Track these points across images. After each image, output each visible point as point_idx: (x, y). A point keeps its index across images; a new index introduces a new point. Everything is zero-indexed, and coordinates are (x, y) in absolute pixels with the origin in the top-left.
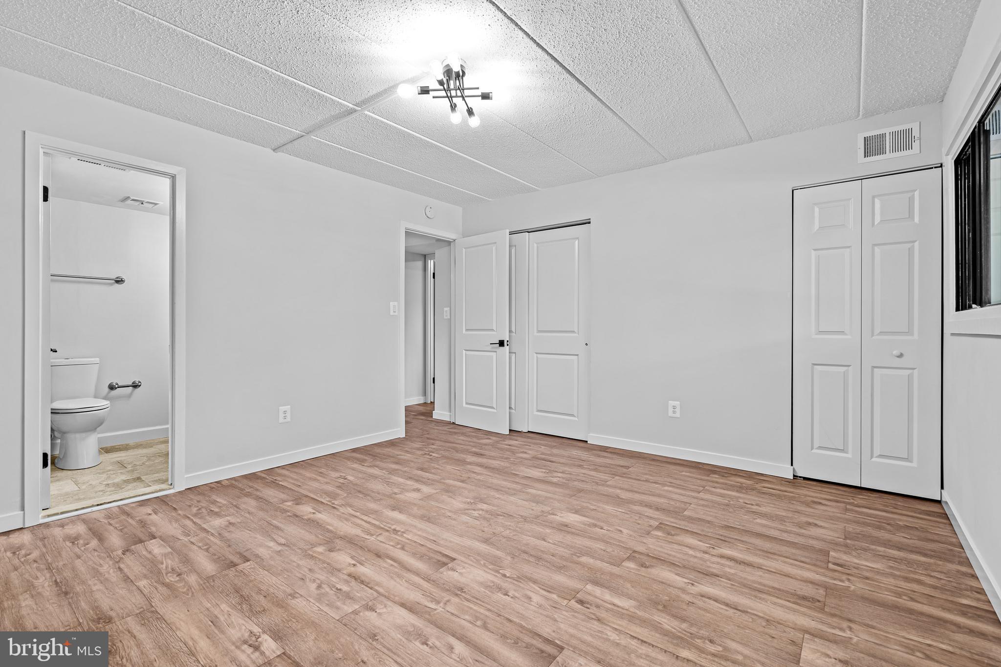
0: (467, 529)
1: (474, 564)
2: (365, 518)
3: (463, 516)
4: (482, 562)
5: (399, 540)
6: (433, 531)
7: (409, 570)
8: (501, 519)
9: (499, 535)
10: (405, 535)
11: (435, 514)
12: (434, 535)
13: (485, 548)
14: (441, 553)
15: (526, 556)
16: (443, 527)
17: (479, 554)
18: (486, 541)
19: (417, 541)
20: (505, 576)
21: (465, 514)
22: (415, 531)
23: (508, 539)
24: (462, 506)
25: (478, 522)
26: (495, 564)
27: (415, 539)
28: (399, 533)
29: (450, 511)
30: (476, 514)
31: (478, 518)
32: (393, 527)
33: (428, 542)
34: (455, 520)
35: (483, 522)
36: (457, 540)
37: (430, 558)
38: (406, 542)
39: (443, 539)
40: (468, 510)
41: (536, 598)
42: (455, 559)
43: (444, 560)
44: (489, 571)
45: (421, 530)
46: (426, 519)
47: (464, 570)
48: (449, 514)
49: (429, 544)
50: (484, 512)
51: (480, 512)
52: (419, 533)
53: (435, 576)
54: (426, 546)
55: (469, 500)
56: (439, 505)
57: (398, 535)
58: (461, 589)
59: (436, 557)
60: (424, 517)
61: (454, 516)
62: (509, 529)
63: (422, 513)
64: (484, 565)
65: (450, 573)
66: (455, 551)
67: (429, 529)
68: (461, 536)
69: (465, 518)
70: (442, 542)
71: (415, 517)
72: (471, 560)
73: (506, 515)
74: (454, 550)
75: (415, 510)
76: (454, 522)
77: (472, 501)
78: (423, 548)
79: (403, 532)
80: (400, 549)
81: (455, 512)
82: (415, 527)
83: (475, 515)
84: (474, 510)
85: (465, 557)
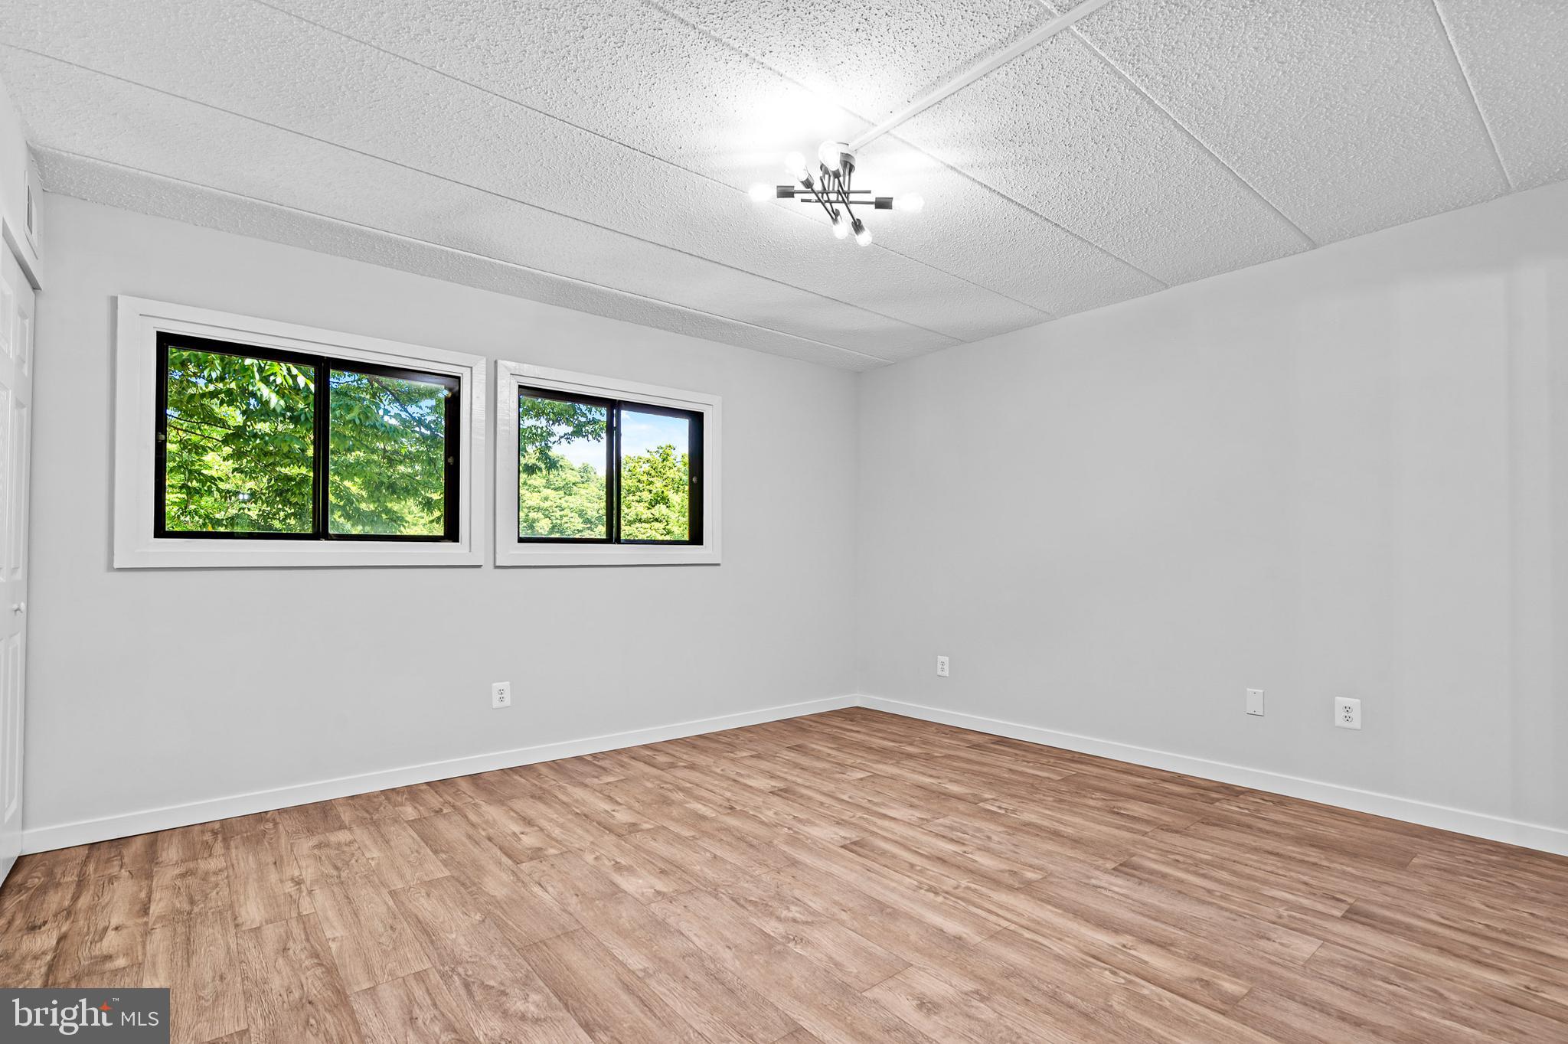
0: (817, 884)
1: (820, 840)
2: (1005, 924)
3: (820, 910)
4: (810, 841)
5: (922, 877)
6: (872, 885)
7: (896, 842)
8: (756, 893)
9: (773, 870)
10: (916, 883)
11: (871, 918)
12: (870, 879)
13: (799, 855)
14: (860, 855)
15: (755, 842)
16: (857, 890)
17: (810, 849)
18: (794, 863)
19: (894, 873)
20: (789, 828)
21: (814, 913)
22: (902, 889)
23: (762, 863)
24: (815, 934)
25: (797, 893)
26: (794, 840)
27: (897, 876)
28: (926, 887)
29: (842, 923)
30: (795, 912)
31: (793, 903)
32: (940, 899)
33: (877, 869)
34: (836, 903)
35: (788, 892)
36: (836, 869)
37: (873, 851)
38: (909, 872)
39: (856, 872)
40: (807, 923)
41: (770, 813)
42: (842, 847)
43: (855, 848)
44: (805, 834)
45: (893, 890)
46: (889, 910)
47: (832, 836)
48: (844, 916)
49: (876, 866)
50: (778, 913)
51: (784, 913)
52: (894, 884)
53: (865, 835)
54: (881, 865)
55: (798, 950)
56: (865, 942)
57: (928, 885)
58: (838, 823)
59: (865, 852)
60: (890, 914)
61: (835, 910)
62: (751, 877)
63: (898, 924)
64: (807, 839)
65: (848, 836)
66: (839, 855)
67: (879, 888)
68: (829, 874)
69: (817, 904)
70: (858, 868)
71: (910, 917)
72: (822, 844)
73: (742, 902)
74: (843, 857)
75: (913, 933)
76: (837, 898)
77: (791, 945)
78: (884, 863)
79: (921, 888)
80: (916, 865)
81: (833, 918)
82: (903, 896)
83: (797, 909)
84: (794, 921)
85: (828, 847)
